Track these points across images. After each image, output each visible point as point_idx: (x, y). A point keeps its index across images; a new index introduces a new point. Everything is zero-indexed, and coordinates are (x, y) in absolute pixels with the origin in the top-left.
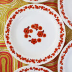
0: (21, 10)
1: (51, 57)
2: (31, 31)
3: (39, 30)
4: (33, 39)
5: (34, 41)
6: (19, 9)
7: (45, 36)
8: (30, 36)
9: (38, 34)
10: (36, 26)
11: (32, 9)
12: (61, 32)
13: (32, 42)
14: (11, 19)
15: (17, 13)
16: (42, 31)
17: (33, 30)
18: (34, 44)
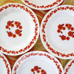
0: (14, 6)
1: (15, 53)
2: (13, 26)
3: (18, 28)
4: (10, 32)
5: (10, 34)
6: (13, 4)
7: (20, 35)
8: (10, 29)
9: (16, 31)
10: (18, 24)
11: (22, 9)
12: (33, 40)
13: (8, 34)
14: (3, 8)
15: (10, 6)
16: (21, 30)
17: (15, 25)
18: (9, 36)
